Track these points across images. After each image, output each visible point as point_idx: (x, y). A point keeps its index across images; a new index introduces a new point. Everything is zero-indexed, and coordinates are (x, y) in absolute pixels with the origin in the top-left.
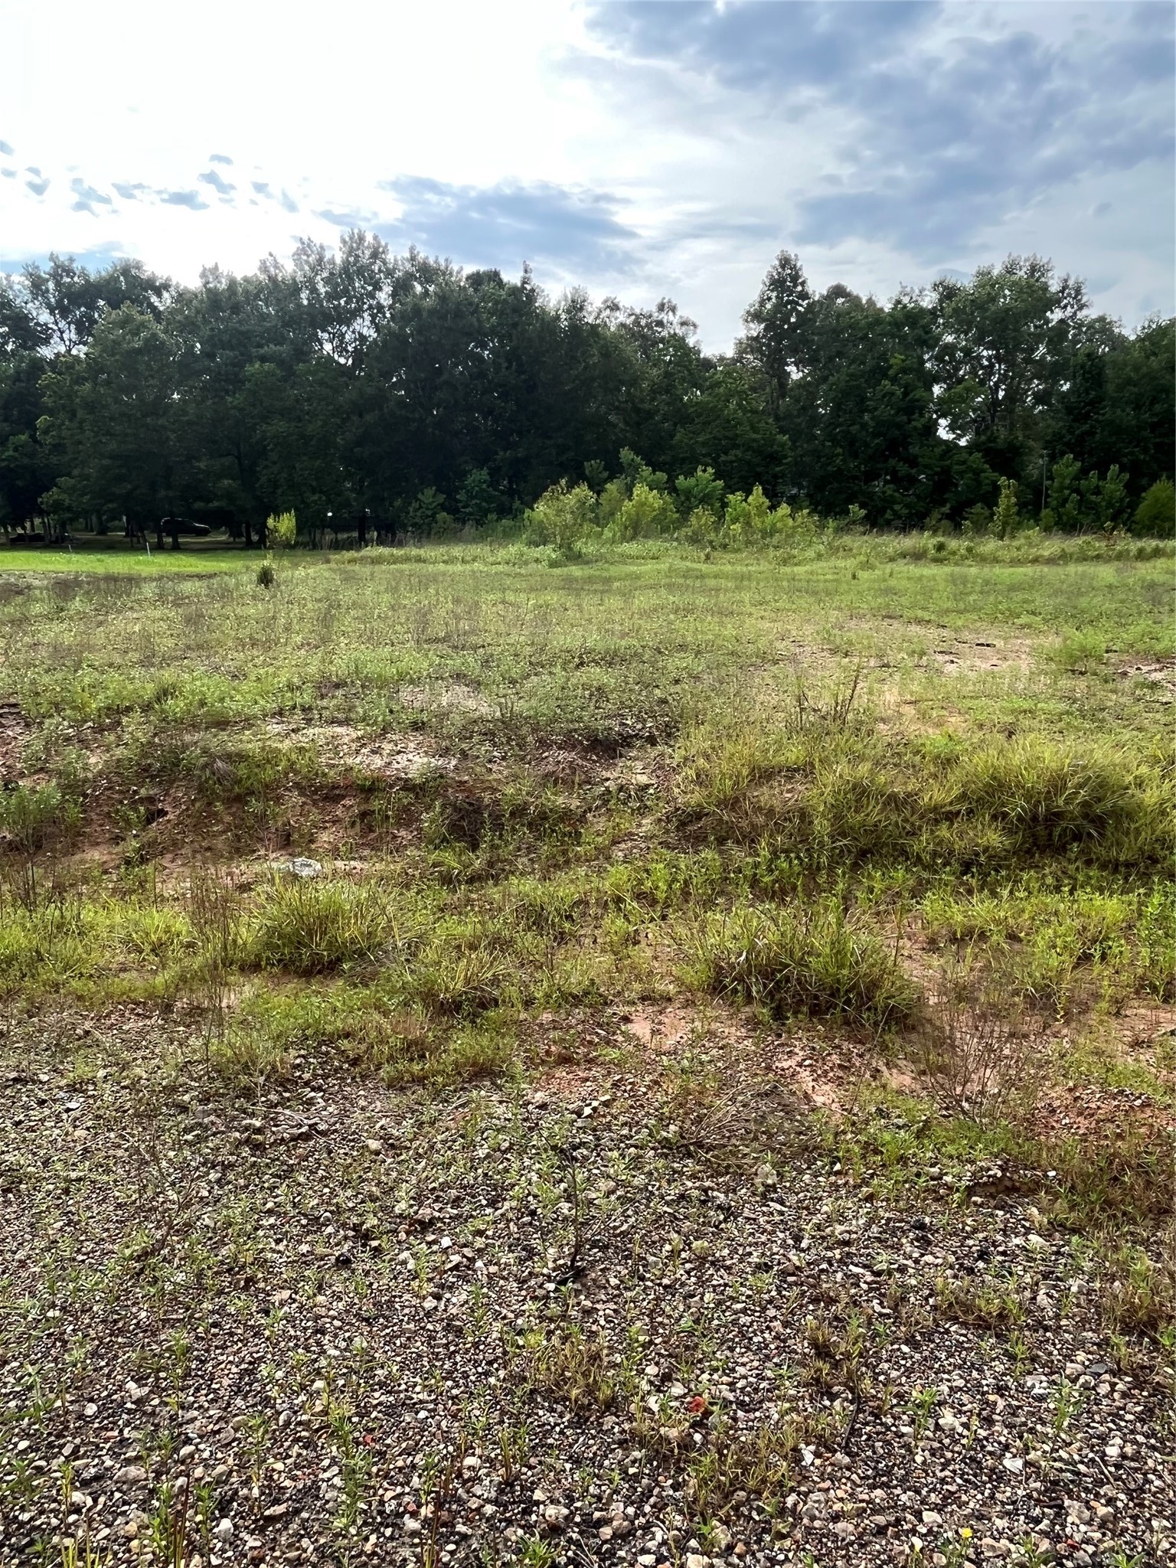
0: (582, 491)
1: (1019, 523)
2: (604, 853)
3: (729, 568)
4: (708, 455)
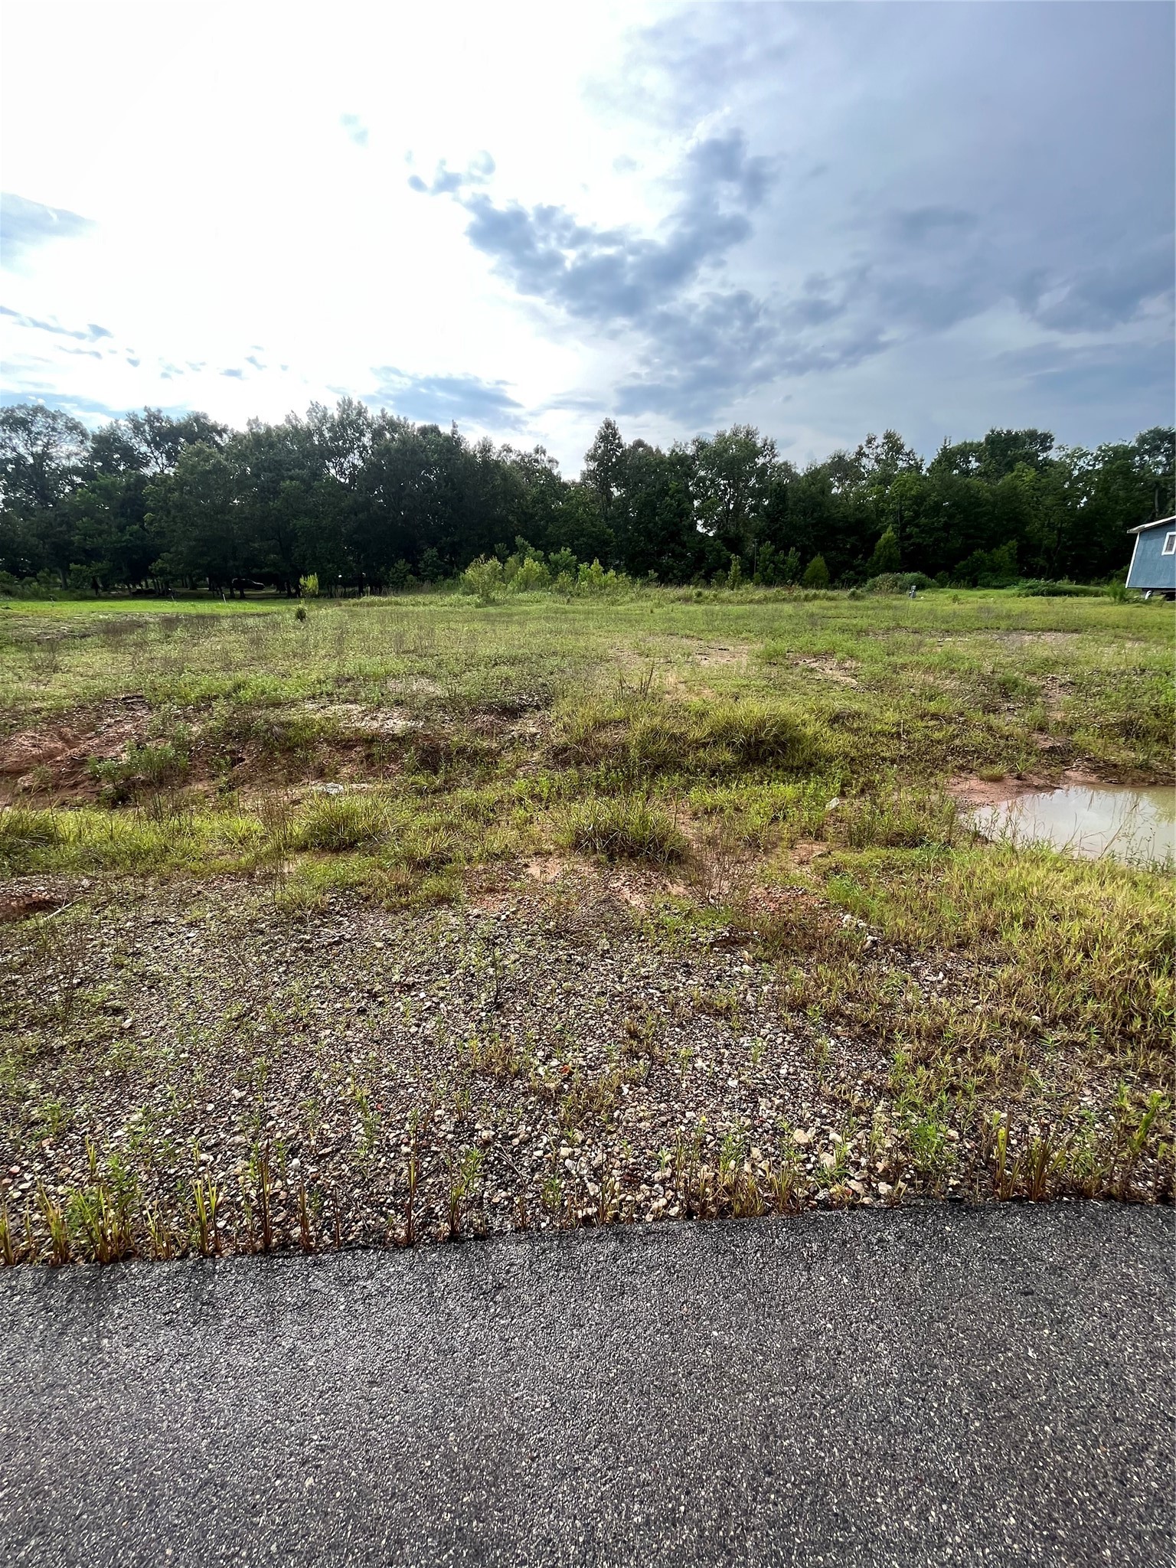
0: (494, 562)
1: (742, 581)
2: (512, 773)
3: (581, 607)
4: (567, 541)
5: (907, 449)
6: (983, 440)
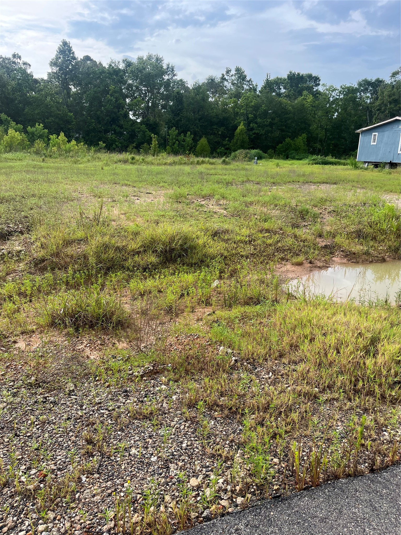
1: (160, 151)
3: (52, 164)
4: (40, 119)
5: (248, 78)
6: (286, 77)
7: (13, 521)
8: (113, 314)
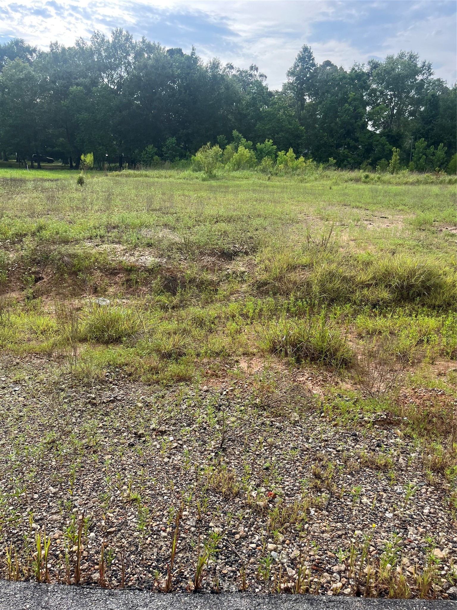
0: (216, 148)
1: (400, 168)
2: (227, 298)
3: (278, 183)
7: (245, 531)
8: (337, 350)
